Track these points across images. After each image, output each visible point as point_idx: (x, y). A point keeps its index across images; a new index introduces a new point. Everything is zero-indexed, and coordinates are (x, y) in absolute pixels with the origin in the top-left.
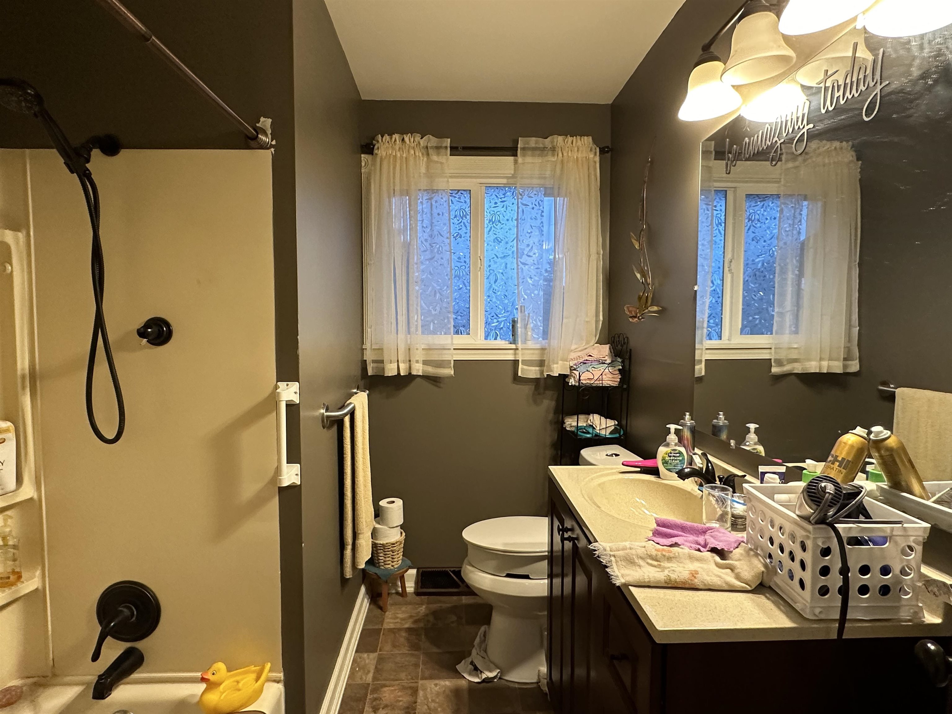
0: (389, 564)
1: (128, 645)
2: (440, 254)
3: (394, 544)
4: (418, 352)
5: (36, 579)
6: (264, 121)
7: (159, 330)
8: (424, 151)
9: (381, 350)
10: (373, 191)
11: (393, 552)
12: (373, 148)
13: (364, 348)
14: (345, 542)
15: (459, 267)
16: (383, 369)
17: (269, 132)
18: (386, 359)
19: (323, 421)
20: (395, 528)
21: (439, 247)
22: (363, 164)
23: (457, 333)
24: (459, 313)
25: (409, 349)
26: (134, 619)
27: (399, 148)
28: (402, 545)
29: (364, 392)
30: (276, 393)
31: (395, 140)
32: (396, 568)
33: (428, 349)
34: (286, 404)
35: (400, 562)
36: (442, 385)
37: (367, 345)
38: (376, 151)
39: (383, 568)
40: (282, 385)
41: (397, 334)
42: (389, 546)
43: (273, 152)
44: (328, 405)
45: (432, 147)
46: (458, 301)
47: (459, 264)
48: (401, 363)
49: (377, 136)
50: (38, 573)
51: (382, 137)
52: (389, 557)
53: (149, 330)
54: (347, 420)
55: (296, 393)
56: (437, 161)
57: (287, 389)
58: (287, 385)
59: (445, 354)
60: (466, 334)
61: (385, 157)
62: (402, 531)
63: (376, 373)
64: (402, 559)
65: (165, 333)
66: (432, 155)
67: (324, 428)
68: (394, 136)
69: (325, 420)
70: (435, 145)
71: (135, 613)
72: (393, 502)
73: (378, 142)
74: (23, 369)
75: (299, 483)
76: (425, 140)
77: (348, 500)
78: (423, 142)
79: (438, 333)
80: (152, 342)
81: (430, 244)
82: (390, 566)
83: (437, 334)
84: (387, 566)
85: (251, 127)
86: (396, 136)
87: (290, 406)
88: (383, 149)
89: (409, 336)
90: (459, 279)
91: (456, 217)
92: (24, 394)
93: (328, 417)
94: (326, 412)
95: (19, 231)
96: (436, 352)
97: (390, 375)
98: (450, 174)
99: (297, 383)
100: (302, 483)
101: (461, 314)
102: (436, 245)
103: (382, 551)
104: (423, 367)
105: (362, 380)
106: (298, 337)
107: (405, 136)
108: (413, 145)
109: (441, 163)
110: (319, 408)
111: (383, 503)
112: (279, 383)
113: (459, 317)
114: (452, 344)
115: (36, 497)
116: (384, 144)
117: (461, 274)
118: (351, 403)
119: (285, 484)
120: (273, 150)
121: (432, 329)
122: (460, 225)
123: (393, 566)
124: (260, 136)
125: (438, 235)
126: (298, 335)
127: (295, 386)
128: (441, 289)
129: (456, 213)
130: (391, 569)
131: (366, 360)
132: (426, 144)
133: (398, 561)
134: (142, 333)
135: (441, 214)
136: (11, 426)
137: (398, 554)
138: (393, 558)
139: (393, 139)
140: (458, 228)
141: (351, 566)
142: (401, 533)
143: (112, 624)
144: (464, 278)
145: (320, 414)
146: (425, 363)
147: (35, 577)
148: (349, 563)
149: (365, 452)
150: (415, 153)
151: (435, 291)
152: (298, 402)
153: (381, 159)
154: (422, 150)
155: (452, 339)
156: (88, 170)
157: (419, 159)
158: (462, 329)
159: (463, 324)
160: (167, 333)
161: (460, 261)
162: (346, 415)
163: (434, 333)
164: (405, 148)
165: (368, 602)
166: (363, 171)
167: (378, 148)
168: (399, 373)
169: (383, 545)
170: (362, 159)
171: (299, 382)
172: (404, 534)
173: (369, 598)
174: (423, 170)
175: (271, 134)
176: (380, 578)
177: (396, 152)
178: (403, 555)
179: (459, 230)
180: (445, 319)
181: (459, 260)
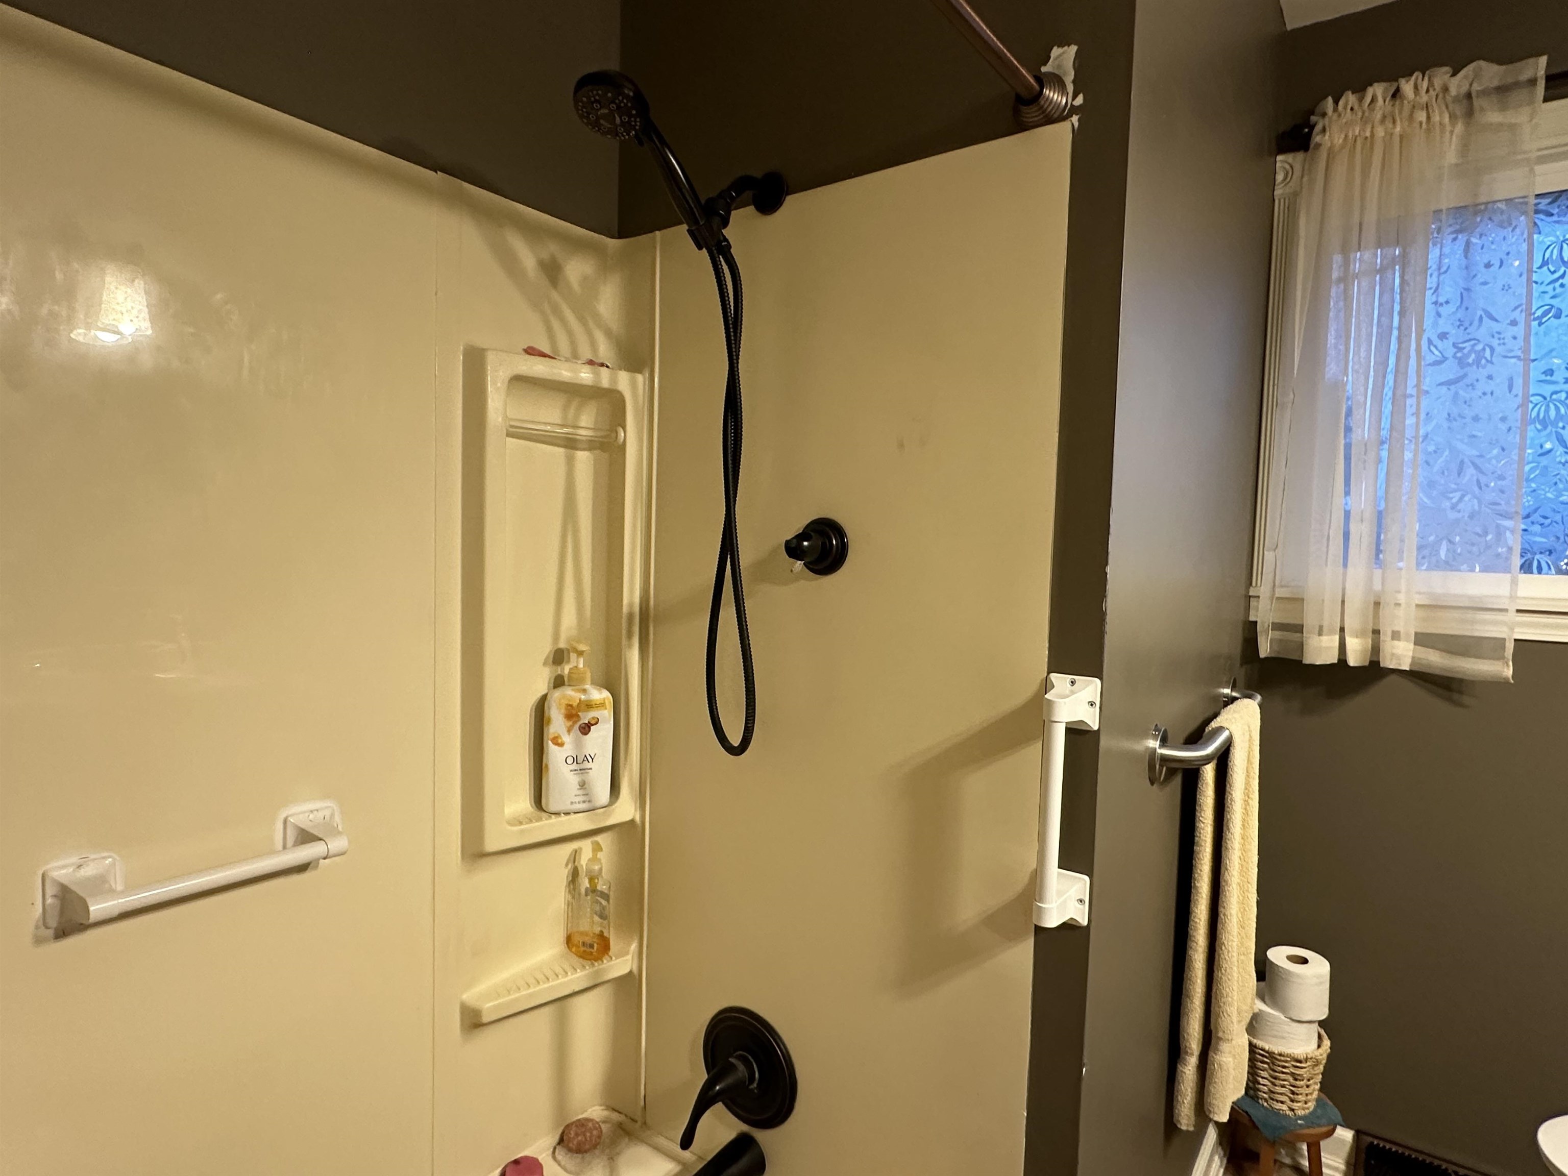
0: (1282, 1102)
1: (744, 1128)
2: (1484, 367)
3: (1300, 1062)
4: (1400, 612)
5: (629, 957)
6: (1060, 55)
7: (824, 544)
8: (1459, 110)
9: (1297, 601)
10: (1302, 232)
11: (1296, 1080)
12: (1310, 134)
13: (1251, 594)
14: (1182, 1047)
15: (1548, 395)
16: (1301, 646)
17: (1069, 78)
18: (1310, 621)
19: (1151, 767)
20: (1305, 1025)
21: (1484, 349)
22: (1280, 177)
23: (1526, 568)
24: (1536, 517)
25: (1377, 604)
26: (755, 1085)
27: (1384, 117)
28: (1321, 1067)
29: (1249, 697)
30: (1045, 702)
31: (1374, 100)
32: (1300, 1118)
33: (1432, 608)
34: (1066, 728)
35: (1311, 1105)
36: (1466, 700)
37: (1263, 589)
38: (1317, 138)
39: (1265, 1104)
40: (1060, 681)
41: (1345, 565)
42: (1286, 1061)
43: (1076, 125)
44: (1165, 731)
45: (1484, 93)
46: (1533, 485)
47: (1547, 390)
48: (1351, 636)
49: (1324, 102)
50: (634, 946)
51: (1336, 102)
52: (1283, 1086)
53: (806, 543)
54: (1209, 772)
55: (1092, 704)
56: (1501, 124)
57: (1073, 693)
58: (1073, 683)
59: (1485, 622)
60: (1557, 573)
61: (1343, 147)
62: (1323, 1032)
63: (1278, 652)
64: (1318, 1100)
65: (834, 549)
66: (1482, 109)
67: (1152, 783)
68: (1370, 91)
69: (1157, 767)
70: (1496, 83)
71: (757, 1075)
72: (1305, 961)
73: (1324, 115)
74: (631, 605)
75: (1085, 923)
76: (1466, 77)
77: (1196, 951)
78: (1458, 84)
79: (1465, 567)
80: (811, 566)
81: (1454, 345)
82: (1284, 1107)
83: (1459, 570)
84: (1278, 1106)
85: (1029, 71)
86: (1378, 90)
87: (1075, 733)
88: (1335, 128)
89: (1378, 573)
90: (1545, 428)
91: (1545, 263)
92: (630, 646)
93: (1165, 759)
94: (1159, 748)
95: (640, 372)
96: (1456, 614)
97: (1317, 664)
98: (1539, 150)
99: (1098, 681)
100: (1093, 924)
101: (1542, 520)
102: (1475, 345)
103: (1266, 1066)
104: (1414, 650)
105: (1241, 665)
106: (1108, 569)
107: (1402, 81)
108: (1424, 98)
109: (1512, 127)
110: (1145, 735)
111: (1278, 955)
112: (1053, 676)
113: (1537, 528)
114: (1513, 597)
115: (638, 819)
116: (1340, 115)
117: (1552, 413)
118: (1220, 729)
119: (1052, 921)
120: (1075, 119)
121: (1443, 557)
122: (1557, 284)
123: (1292, 1110)
124: (1046, 92)
125: (1481, 317)
126: (1107, 564)
127: (1090, 689)
128: (1481, 456)
129: (1549, 251)
130: (1286, 1116)
131: (1256, 623)
132: (1464, 89)
133: (1306, 1103)
134: (793, 549)
135: (1498, 264)
136: (608, 699)
137: (1308, 1086)
138: (1293, 1093)
139: (1368, 99)
140: (1551, 293)
141: (1193, 1103)
142: (1320, 1037)
143: (718, 1088)
144: (1561, 425)
145: (1147, 748)
146: (1422, 640)
147: (627, 953)
148: (1189, 1098)
149: (1248, 847)
150: (1428, 118)
151: (1462, 462)
152: (1096, 728)
153: (1330, 150)
154: (1451, 106)
155: (1514, 583)
156: (726, 240)
157: (1443, 130)
158: (1544, 559)
159: (1548, 547)
160: (837, 551)
161: (1553, 378)
162: (1207, 760)
163: (1450, 565)
164: (1400, 113)
165: (1221, 1166)
166: (1278, 192)
167: (1324, 130)
168: (1342, 661)
169: (1271, 1054)
170: (1278, 165)
171: (1101, 679)
172: (1327, 1043)
173: (1225, 1155)
174: (1451, 157)
175: (1074, 82)
176: (1257, 1128)
177: (1373, 127)
178: (1321, 1090)
179: (1553, 297)
180: (1486, 533)
181: (1548, 378)
